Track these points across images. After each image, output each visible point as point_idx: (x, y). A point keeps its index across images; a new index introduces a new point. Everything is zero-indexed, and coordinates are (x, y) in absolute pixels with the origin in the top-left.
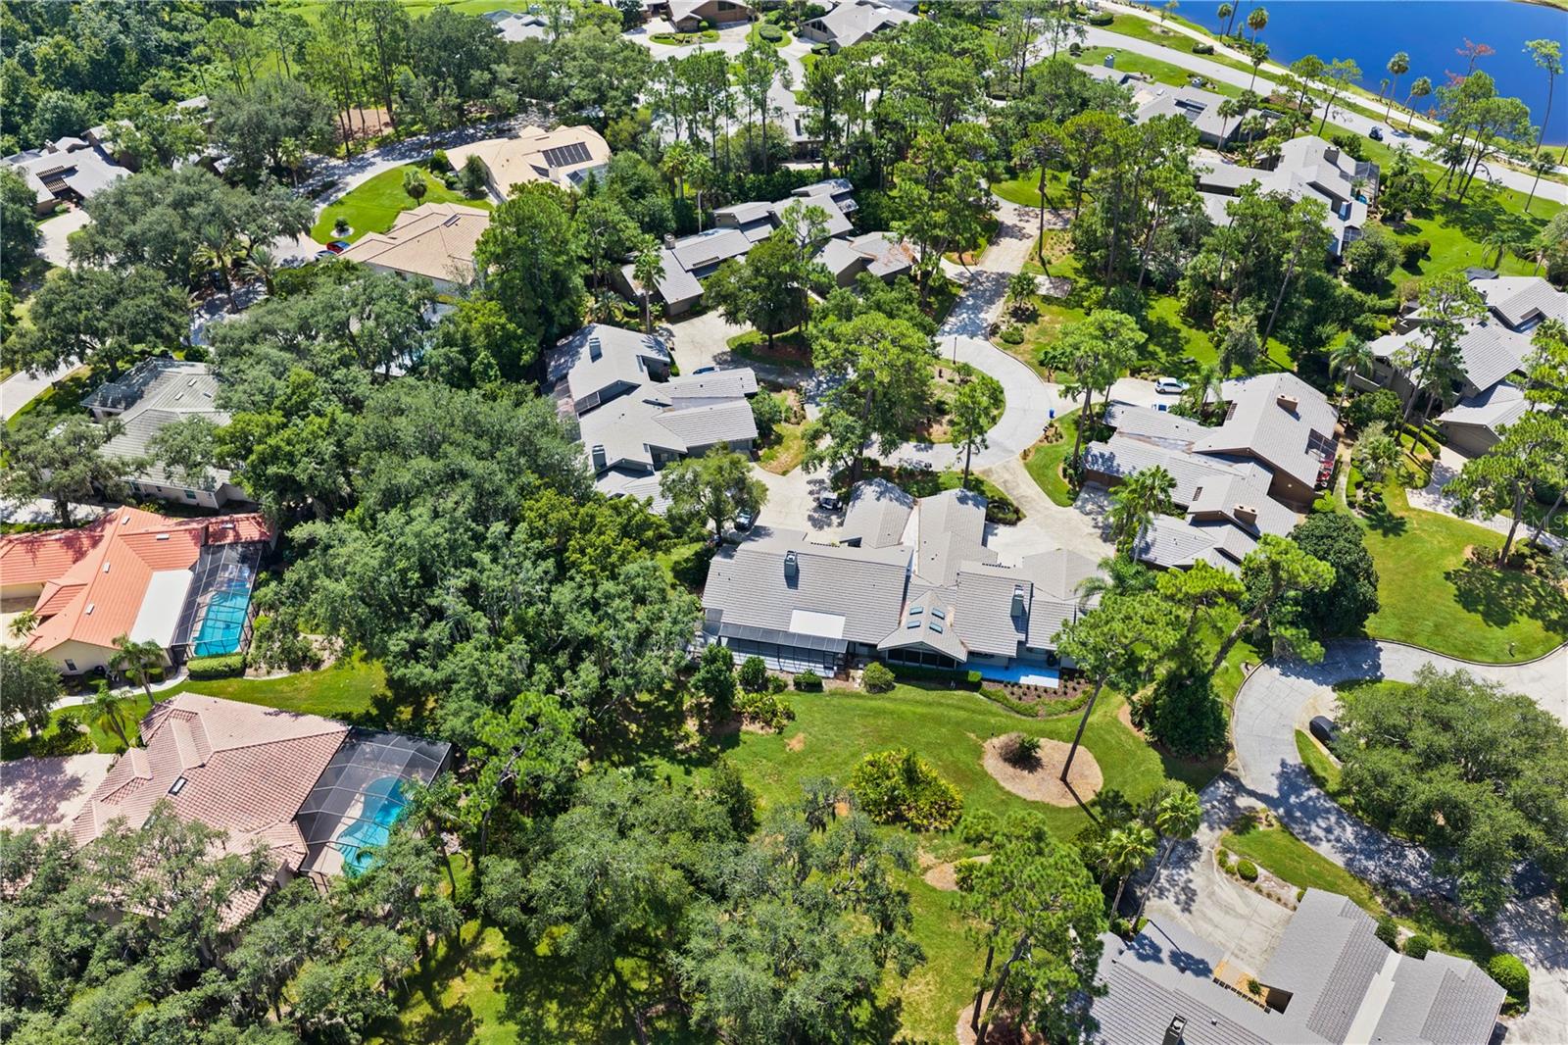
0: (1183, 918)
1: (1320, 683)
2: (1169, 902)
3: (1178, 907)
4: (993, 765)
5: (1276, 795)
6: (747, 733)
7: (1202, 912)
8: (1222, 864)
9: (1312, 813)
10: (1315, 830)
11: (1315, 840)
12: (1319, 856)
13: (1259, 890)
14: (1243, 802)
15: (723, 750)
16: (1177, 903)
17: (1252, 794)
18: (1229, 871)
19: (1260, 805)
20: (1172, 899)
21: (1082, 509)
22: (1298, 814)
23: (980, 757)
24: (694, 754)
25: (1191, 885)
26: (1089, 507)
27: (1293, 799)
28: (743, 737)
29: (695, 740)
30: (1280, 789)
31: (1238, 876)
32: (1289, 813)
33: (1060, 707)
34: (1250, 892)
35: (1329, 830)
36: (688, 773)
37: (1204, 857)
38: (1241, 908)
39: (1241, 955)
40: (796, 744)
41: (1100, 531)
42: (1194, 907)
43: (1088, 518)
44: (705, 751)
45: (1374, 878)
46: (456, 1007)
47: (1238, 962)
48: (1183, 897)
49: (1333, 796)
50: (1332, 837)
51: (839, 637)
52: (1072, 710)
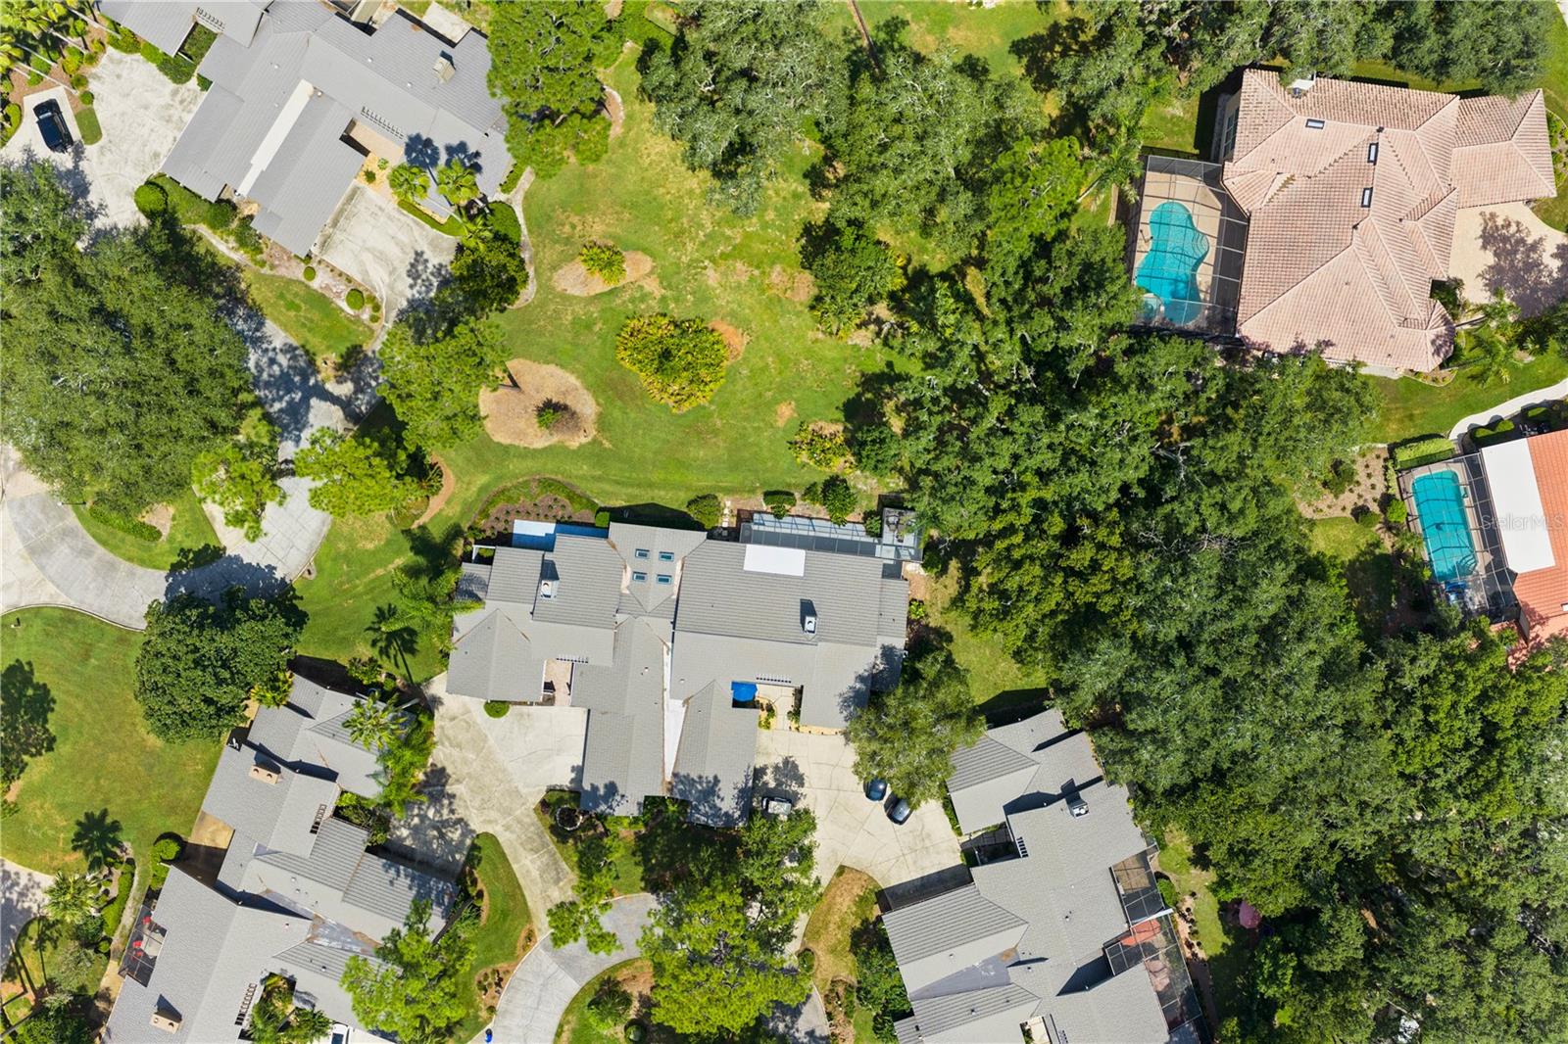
0: (423, 246)
1: (237, 558)
2: (434, 260)
3: (425, 256)
4: (587, 406)
5: (314, 401)
6: (836, 421)
7: (404, 252)
8: (377, 308)
9: (284, 382)
10: (283, 360)
11: (289, 349)
12: (286, 330)
13: (349, 280)
14: (345, 389)
15: (859, 395)
16: (426, 261)
17: (334, 400)
18: (372, 299)
19: (331, 387)
20: (430, 265)
21: (467, 831)
22: (297, 379)
23: (600, 415)
24: (888, 389)
25: (410, 281)
26: (455, 835)
27: (298, 396)
28: (840, 415)
29: (889, 407)
30: (308, 407)
31: (365, 294)
32: (305, 379)
33: (514, 493)
34: (357, 277)
35: (272, 361)
36: (890, 365)
37: (393, 314)
38: (367, 257)
39: (376, 210)
40: (786, 412)
41: (449, 789)
42: (411, 257)
43: (461, 813)
44: (878, 392)
45: (241, 312)
46: (1047, 91)
47: (379, 203)
48: (420, 268)
49: (258, 403)
50: (271, 354)
51: (750, 547)
52: (503, 492)
